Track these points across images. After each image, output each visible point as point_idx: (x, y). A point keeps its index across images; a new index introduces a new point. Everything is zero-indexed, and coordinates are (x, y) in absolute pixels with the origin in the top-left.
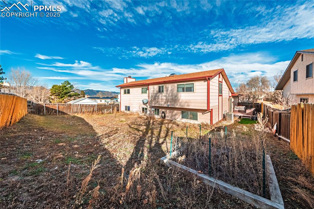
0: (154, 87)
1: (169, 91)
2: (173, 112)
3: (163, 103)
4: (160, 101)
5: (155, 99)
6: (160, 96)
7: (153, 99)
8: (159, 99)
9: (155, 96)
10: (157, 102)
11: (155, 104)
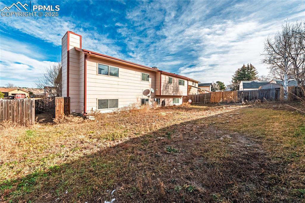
0: (165, 77)
1: (175, 83)
2: (169, 100)
3: (171, 92)
4: (170, 91)
5: (166, 89)
6: (170, 86)
7: (164, 89)
8: (169, 89)
9: (166, 86)
10: (168, 91)
11: (166, 93)
